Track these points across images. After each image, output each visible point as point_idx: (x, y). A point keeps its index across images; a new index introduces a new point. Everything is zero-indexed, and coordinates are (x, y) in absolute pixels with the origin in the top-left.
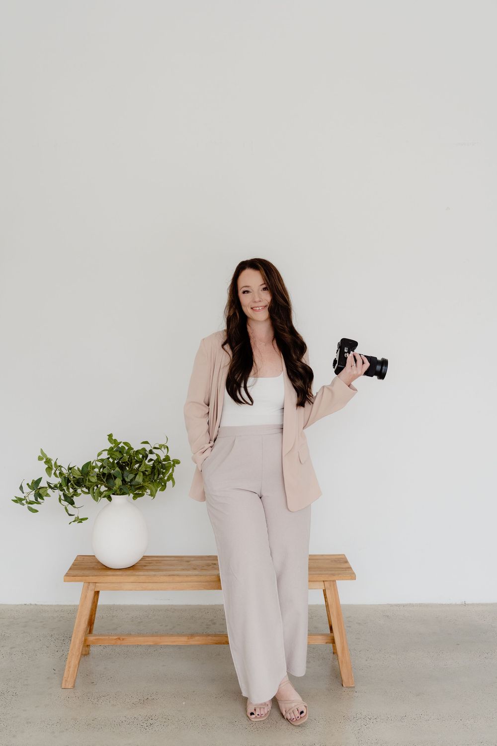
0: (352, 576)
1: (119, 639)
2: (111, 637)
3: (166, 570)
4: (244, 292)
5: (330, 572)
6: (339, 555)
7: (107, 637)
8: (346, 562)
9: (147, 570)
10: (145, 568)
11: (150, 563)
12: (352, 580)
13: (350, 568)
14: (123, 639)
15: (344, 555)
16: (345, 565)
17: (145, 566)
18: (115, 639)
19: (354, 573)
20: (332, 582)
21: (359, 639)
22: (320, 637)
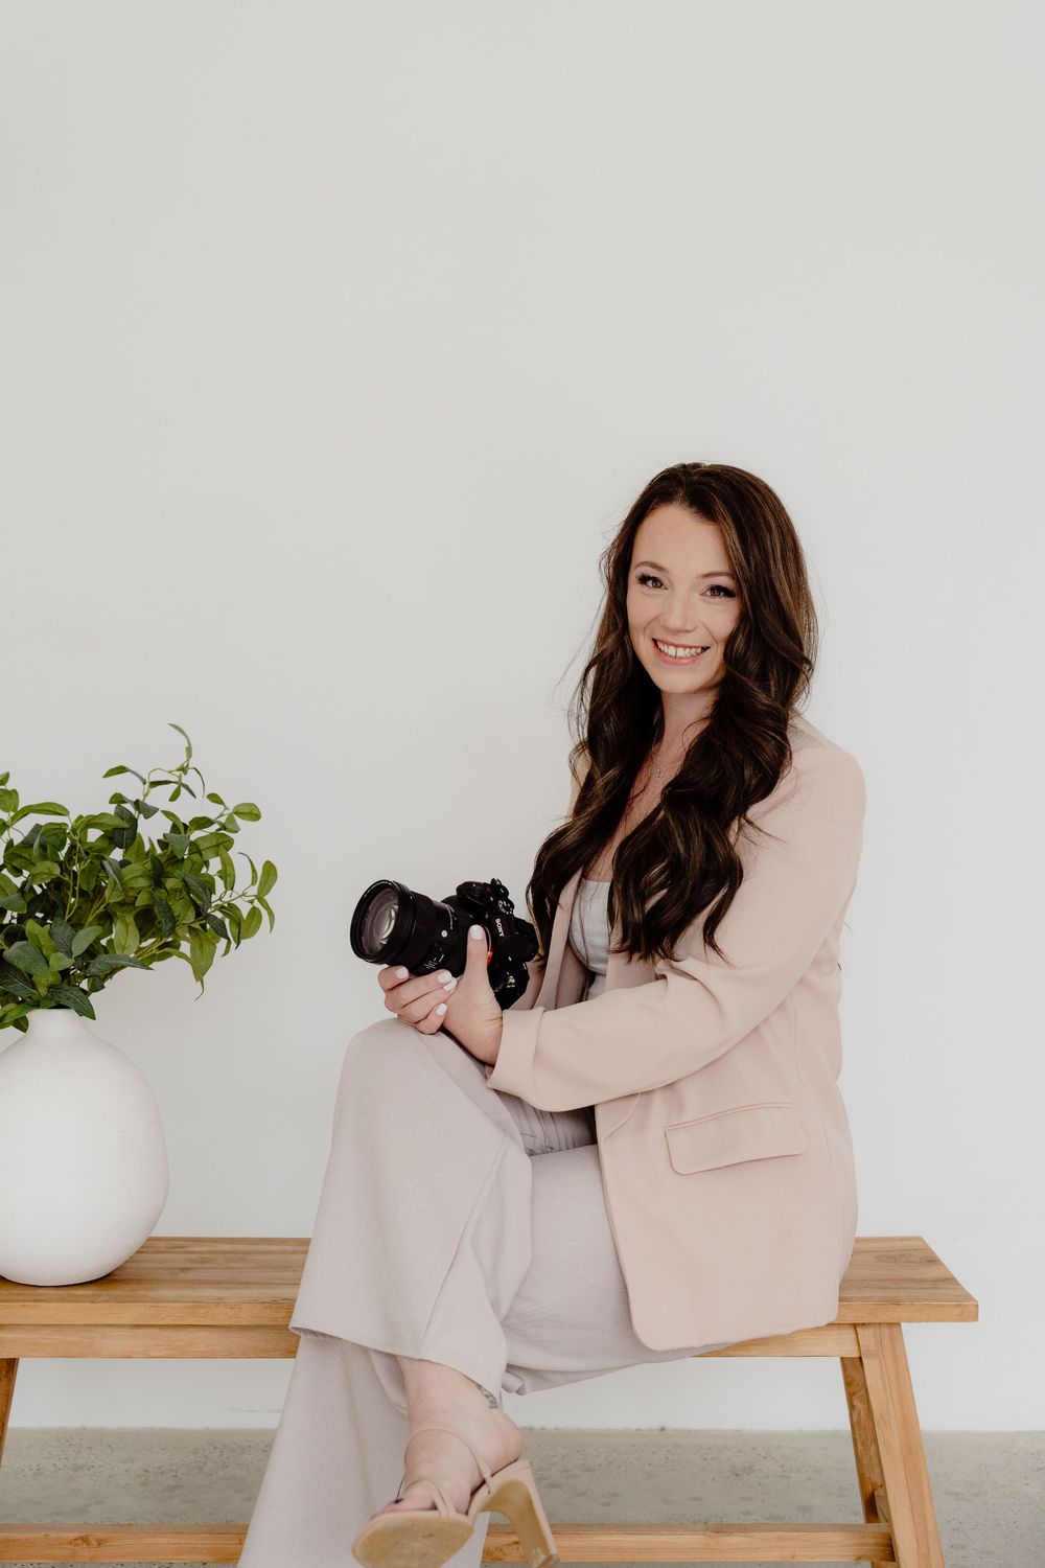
0: (963, 1307)
1: (85, 1540)
2: (53, 1535)
3: (263, 1284)
4: (644, 579)
5: (879, 1294)
6: (902, 1239)
7: (39, 1535)
8: (933, 1261)
9: (193, 1283)
10: (183, 1276)
11: (204, 1261)
12: (966, 1320)
13: (950, 1280)
14: (100, 1542)
15: (921, 1239)
16: (930, 1272)
17: (184, 1270)
18: (70, 1543)
19: (969, 1297)
20: (885, 1330)
21: (963, 1547)
22: (835, 1537)
